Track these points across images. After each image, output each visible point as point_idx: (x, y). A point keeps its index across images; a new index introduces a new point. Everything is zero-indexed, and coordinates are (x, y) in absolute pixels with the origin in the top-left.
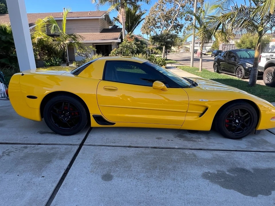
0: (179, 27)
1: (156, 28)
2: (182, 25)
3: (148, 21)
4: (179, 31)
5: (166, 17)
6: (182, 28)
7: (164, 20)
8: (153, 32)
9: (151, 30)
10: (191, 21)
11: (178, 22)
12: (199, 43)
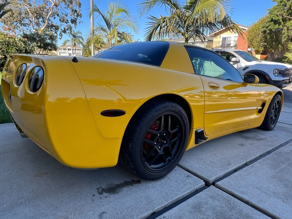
0: (54, 28)
1: (22, 26)
2: (57, 26)
3: (10, 15)
4: (55, 33)
5: (37, 13)
6: (58, 30)
7: (35, 17)
8: (18, 29)
9: (15, 27)
10: (67, 23)
11: (52, 22)
12: (67, 49)
